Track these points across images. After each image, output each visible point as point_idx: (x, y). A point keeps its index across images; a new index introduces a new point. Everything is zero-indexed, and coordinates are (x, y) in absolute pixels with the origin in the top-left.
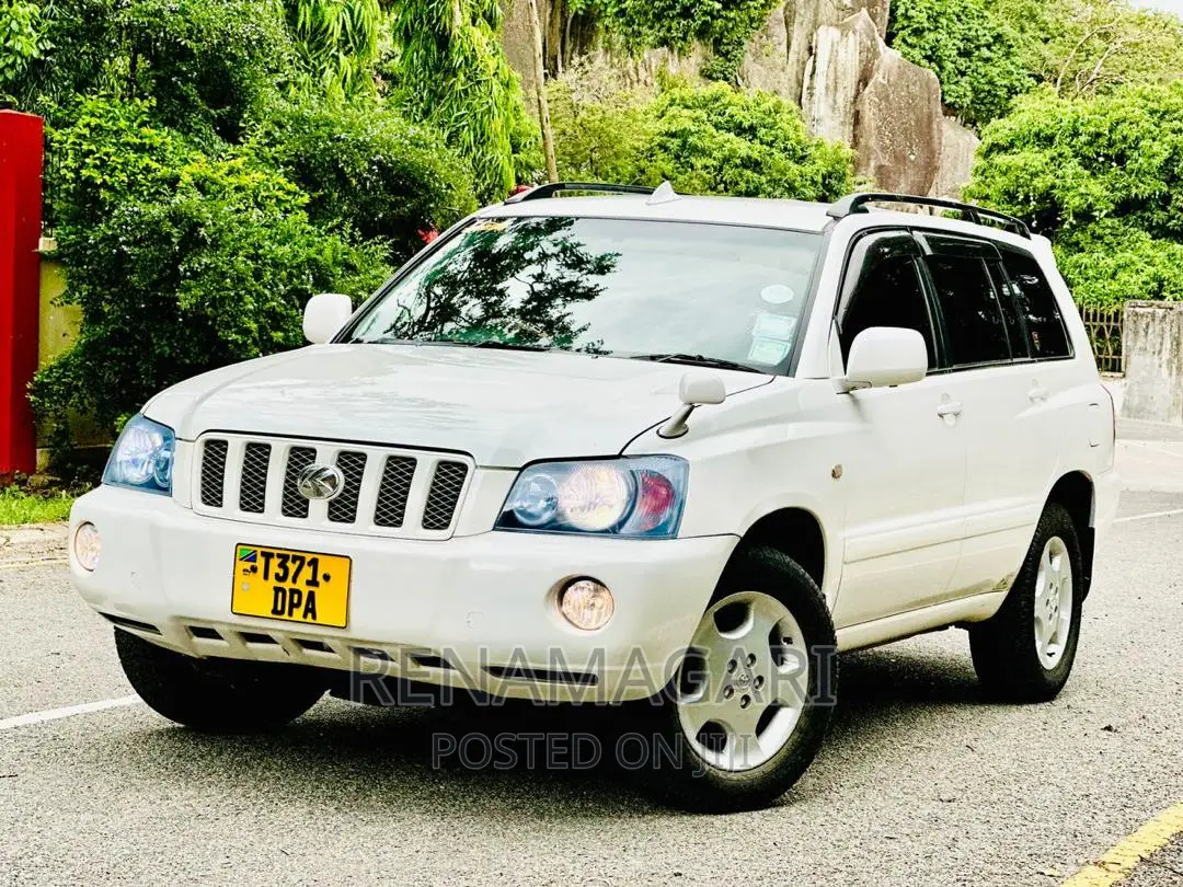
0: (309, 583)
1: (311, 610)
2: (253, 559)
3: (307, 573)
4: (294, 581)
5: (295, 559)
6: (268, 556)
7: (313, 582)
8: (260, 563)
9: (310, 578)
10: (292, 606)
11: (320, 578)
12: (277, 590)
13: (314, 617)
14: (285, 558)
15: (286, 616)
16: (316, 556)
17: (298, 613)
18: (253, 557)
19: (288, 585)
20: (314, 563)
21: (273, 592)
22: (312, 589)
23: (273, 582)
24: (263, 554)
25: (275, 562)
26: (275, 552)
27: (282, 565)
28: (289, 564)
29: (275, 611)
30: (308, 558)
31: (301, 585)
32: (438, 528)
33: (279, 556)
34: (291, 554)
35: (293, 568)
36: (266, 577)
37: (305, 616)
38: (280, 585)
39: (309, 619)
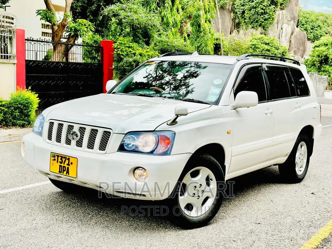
0: (67, 165)
1: (68, 172)
2: (55, 157)
3: (67, 162)
4: (64, 164)
5: (64, 157)
6: (58, 156)
7: (68, 165)
8: (56, 158)
9: (68, 163)
10: (64, 171)
11: (70, 164)
12: (60, 166)
13: (69, 174)
14: (62, 157)
15: (62, 173)
16: (69, 157)
17: (65, 173)
19: (62, 165)
20: (69, 159)
21: (59, 167)
22: (68, 166)
23: (59, 164)
24: (57, 156)
25: (60, 158)
26: (60, 155)
27: (61, 159)
28: (63, 159)
29: (59, 172)
30: (67, 157)
31: (65, 165)
32: (102, 150)
33: (61, 156)
34: (63, 156)
35: (64, 160)
36: (57, 162)
37: (66, 174)
38: (60, 164)
39: (67, 175)
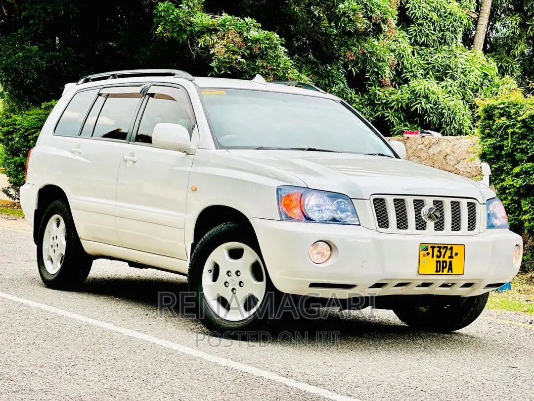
1: (450, 269)
2: (427, 250)
3: (448, 253)
4: (444, 257)
5: (444, 248)
6: (433, 248)
8: (430, 250)
9: (450, 255)
10: (444, 268)
11: (454, 255)
13: (452, 272)
14: (440, 248)
15: (441, 273)
16: (452, 246)
17: (446, 270)
18: (427, 249)
19: (441, 259)
20: (451, 249)
21: (436, 263)
22: (450, 260)
23: (435, 259)
24: (431, 247)
25: (436, 250)
26: (436, 245)
27: (439, 251)
29: (437, 271)
30: (449, 247)
31: (446, 259)
34: (442, 246)
35: (443, 251)
36: (433, 257)
37: (448, 272)
38: (438, 259)
39: (450, 273)
